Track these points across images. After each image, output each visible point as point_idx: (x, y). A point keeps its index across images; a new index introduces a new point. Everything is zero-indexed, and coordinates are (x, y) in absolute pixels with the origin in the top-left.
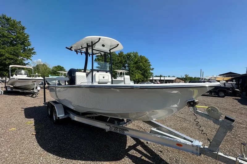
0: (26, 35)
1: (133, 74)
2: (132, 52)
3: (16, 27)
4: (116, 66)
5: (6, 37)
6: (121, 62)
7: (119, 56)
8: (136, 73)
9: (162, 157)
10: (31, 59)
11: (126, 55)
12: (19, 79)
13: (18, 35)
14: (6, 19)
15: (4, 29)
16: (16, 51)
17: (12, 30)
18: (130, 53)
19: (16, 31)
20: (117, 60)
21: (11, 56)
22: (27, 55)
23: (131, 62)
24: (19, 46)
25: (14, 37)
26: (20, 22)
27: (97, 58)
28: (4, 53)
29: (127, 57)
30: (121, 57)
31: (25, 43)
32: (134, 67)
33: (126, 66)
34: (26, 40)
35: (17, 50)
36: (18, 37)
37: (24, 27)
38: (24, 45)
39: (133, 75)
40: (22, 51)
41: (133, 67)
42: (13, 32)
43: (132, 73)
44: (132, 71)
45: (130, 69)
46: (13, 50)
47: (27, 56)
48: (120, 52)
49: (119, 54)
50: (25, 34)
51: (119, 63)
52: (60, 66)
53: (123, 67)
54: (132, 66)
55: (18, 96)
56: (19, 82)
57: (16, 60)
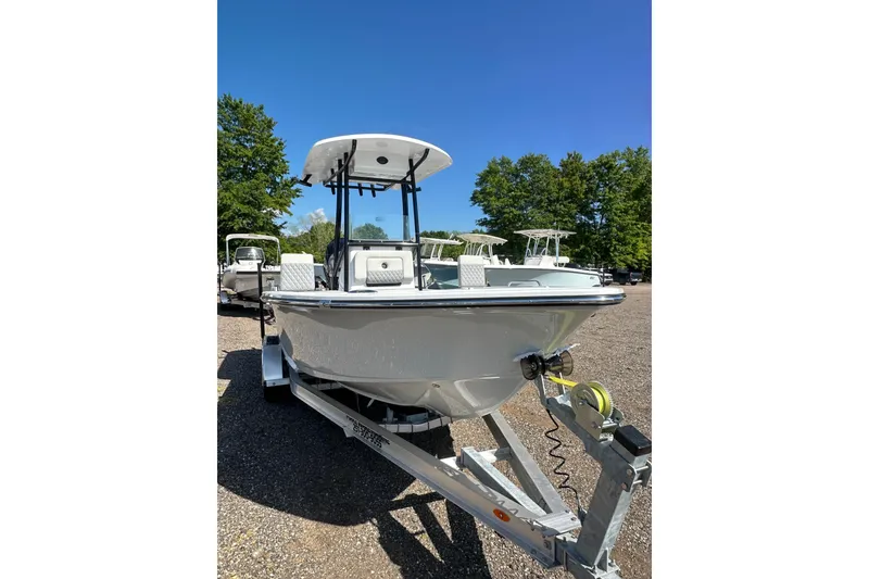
0: (276, 144)
1: (624, 238)
2: (621, 151)
3: (253, 125)
4: (549, 211)
5: (234, 156)
6: (572, 196)
7: (566, 174)
8: (637, 235)
9: (490, 551)
10: (289, 213)
11: (594, 168)
12: (238, 273)
13: (259, 145)
14: (231, 106)
15: (229, 134)
16: (253, 192)
17: (246, 134)
18: (614, 156)
19: (254, 136)
20: (553, 188)
21: (245, 209)
22: (281, 201)
23: (615, 191)
24: (262, 176)
25: (250, 154)
26: (262, 108)
27: (479, 189)
28: (229, 202)
29: (598, 173)
30: (574, 175)
31: (274, 168)
32: (631, 212)
33: (593, 210)
34: (276, 158)
35: (257, 189)
36: (257, 153)
37: (270, 121)
38: (273, 172)
39: (625, 245)
40: (269, 191)
41: (626, 212)
42: (247, 141)
43: (621, 235)
44: (622, 229)
45: (613, 220)
46: (247, 190)
47: (281, 205)
48: (570, 156)
49: (564, 165)
50: (273, 141)
51: (566, 198)
52: (373, 227)
53: (581, 212)
54: (622, 205)
55: (239, 318)
56: (241, 280)
57: (255, 219)
